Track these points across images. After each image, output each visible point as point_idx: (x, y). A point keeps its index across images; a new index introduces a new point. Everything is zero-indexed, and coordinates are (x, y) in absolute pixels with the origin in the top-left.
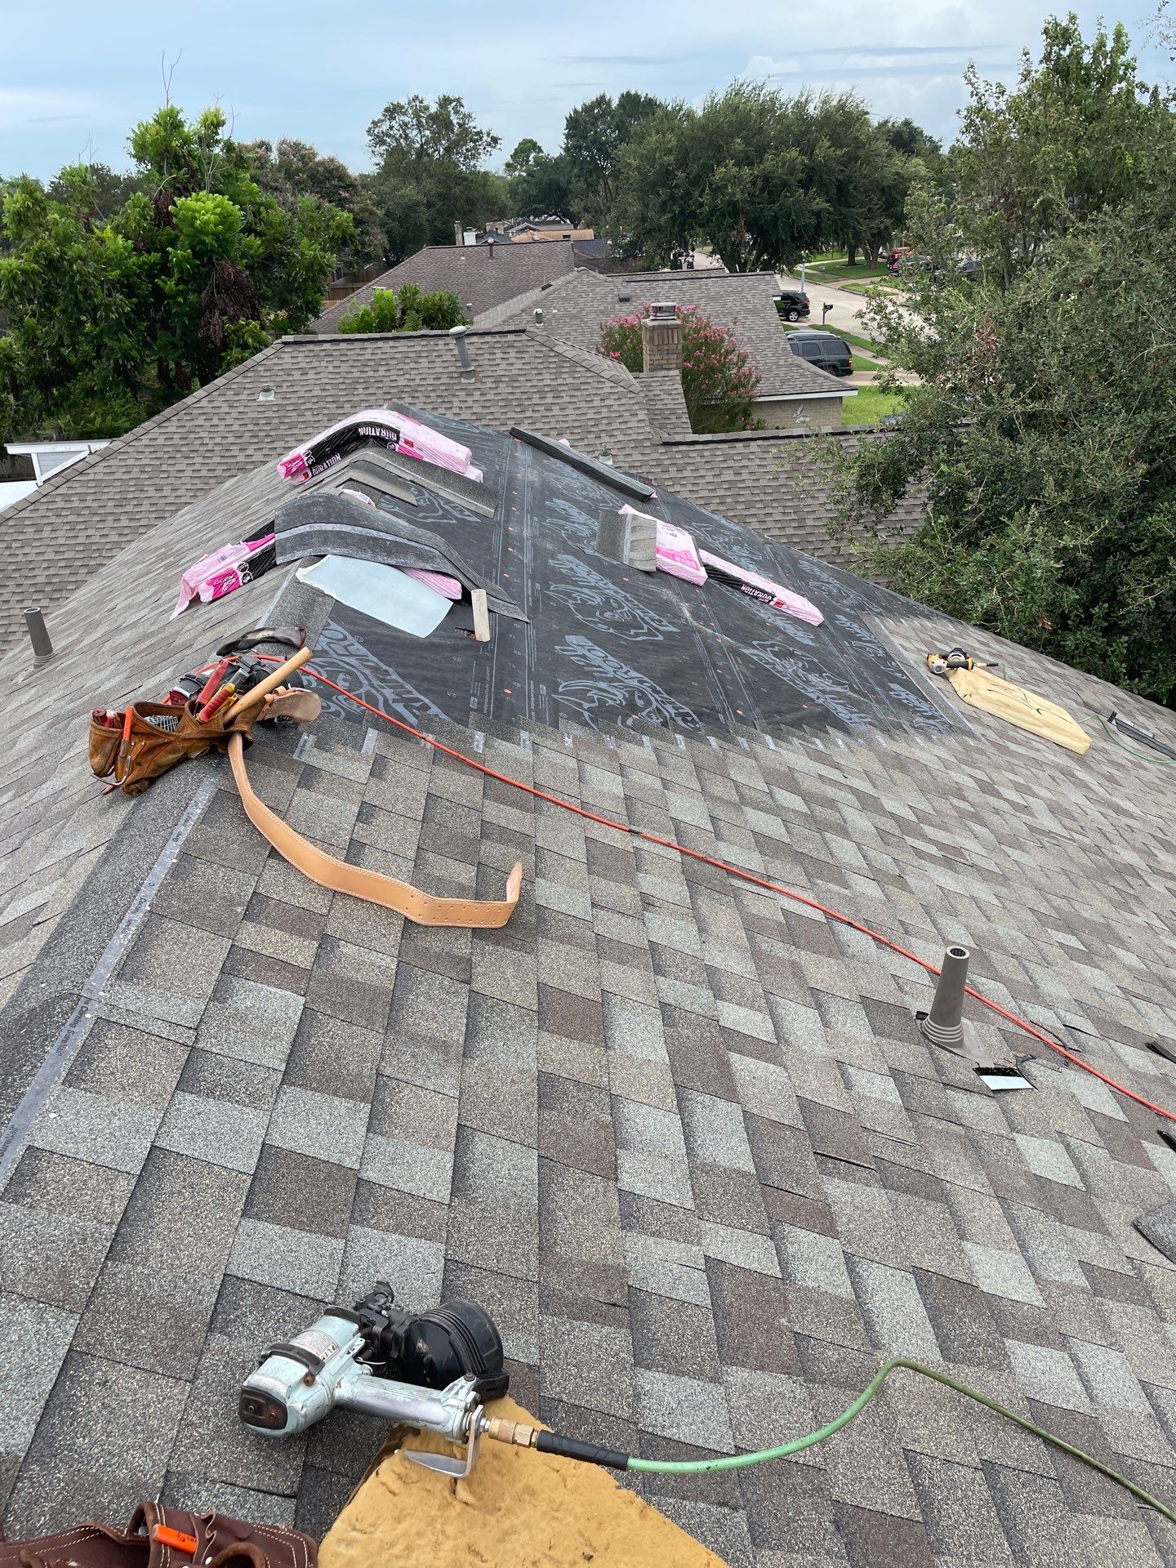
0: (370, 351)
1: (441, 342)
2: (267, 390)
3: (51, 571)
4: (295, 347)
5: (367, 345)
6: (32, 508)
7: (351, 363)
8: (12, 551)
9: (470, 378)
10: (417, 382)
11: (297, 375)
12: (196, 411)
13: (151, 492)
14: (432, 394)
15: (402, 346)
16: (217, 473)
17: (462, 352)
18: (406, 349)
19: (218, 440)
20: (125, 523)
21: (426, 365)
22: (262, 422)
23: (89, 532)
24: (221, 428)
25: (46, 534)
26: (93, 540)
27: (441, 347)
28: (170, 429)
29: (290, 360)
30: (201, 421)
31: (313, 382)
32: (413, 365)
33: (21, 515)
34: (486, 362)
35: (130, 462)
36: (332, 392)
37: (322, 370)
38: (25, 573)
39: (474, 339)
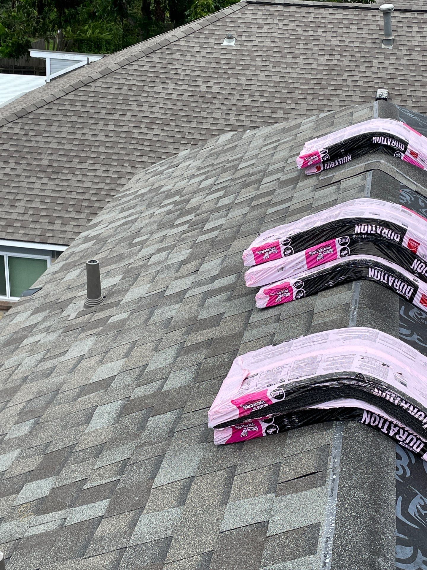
0: (313, 15)
1: (370, 14)
2: (230, 38)
3: (53, 157)
4: (256, 6)
5: (311, 10)
6: (47, 107)
7: (297, 23)
8: (28, 138)
9: (389, 45)
10: (347, 43)
11: (254, 28)
12: (176, 48)
13: (134, 107)
14: (358, 55)
15: (339, 14)
16: (183, 98)
17: (387, 24)
18: (341, 16)
19: (188, 72)
20: (111, 127)
21: (356, 30)
22: (222, 62)
23: (85, 131)
24: (192, 63)
25: (54, 128)
26: (87, 137)
27: (369, 17)
28: (154, 60)
29: (251, 16)
30: (178, 56)
31: (266, 35)
32: (345, 30)
33: (39, 111)
34: (404, 33)
35: (122, 81)
36: (279, 44)
37: (275, 26)
38: (35, 155)
39: (397, 14)
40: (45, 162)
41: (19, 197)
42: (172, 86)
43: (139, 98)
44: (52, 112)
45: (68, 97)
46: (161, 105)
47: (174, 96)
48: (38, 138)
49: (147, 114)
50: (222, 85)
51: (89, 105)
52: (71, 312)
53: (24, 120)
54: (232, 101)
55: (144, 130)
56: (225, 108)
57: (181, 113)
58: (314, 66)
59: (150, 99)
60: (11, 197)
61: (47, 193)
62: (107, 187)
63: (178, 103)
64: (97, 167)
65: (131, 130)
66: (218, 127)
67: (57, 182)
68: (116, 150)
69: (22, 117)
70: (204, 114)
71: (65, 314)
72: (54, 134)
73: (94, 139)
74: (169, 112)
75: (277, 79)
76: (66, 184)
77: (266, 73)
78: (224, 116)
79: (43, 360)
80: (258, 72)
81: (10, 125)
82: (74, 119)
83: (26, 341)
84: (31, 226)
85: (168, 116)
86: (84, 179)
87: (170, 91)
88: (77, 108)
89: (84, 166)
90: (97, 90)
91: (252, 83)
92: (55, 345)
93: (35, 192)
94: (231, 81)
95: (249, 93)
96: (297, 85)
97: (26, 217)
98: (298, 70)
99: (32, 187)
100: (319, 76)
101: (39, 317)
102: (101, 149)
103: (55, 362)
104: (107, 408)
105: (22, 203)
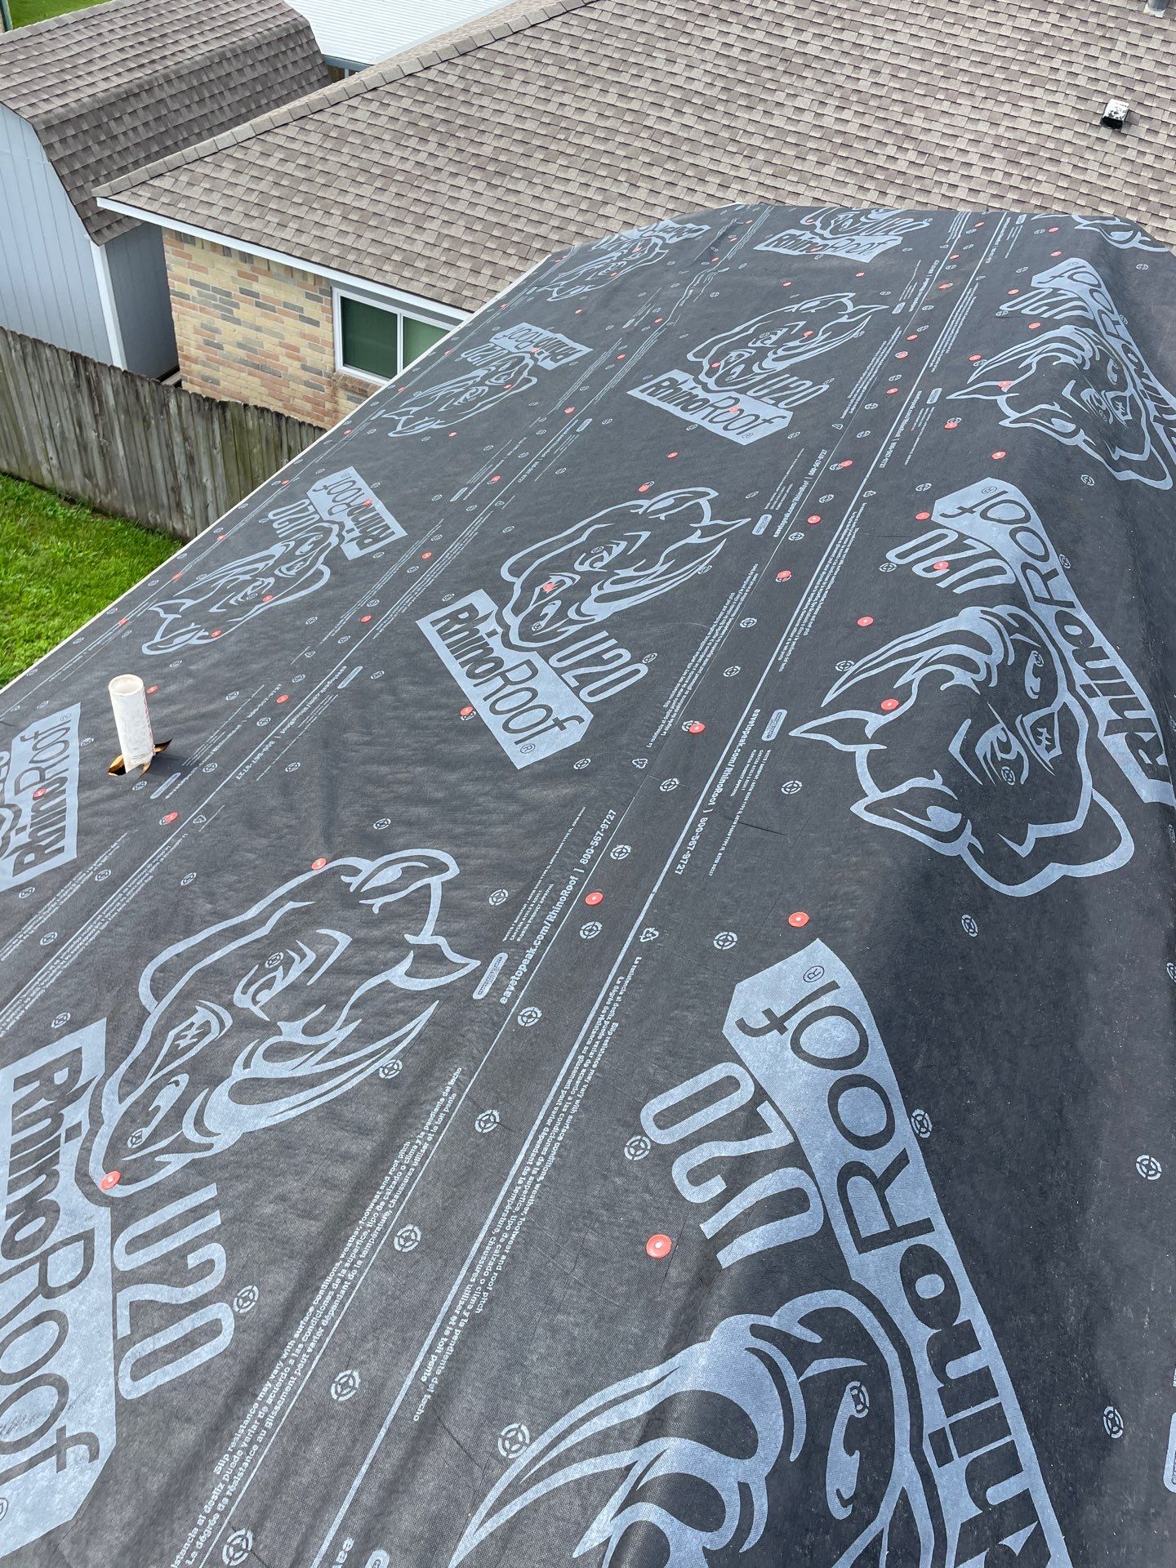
40: (487, 151)
41: (433, 212)
42: (736, 29)
43: (672, 46)
44: (519, 51)
45: (550, 25)
46: (709, 67)
47: (735, 52)
48: (485, 101)
49: (679, 81)
50: (826, 42)
51: (584, 46)
53: (468, 60)
54: (836, 77)
55: (667, 114)
56: (820, 89)
57: (740, 89)
58: (1004, 31)
59: (691, 51)
60: (419, 210)
61: (480, 212)
62: (579, 219)
63: (741, 68)
64: (572, 174)
65: (645, 109)
66: (800, 128)
67: (499, 192)
68: (610, 147)
69: (465, 54)
70: (780, 97)
72: (511, 97)
73: (578, 118)
74: (720, 83)
75: (930, 46)
76: (512, 199)
77: (914, 30)
78: (815, 107)
80: (898, 26)
81: (442, 67)
82: (552, 71)
84: (441, 272)
85: (714, 92)
86: (545, 196)
87: (730, 40)
88: (563, 51)
89: (552, 169)
90: (605, 18)
91: (884, 45)
93: (461, 207)
94: (845, 36)
95: (872, 65)
96: (963, 65)
97: (436, 253)
98: (973, 34)
99: (456, 195)
100: (1009, 53)
102: (586, 141)
105: (434, 225)
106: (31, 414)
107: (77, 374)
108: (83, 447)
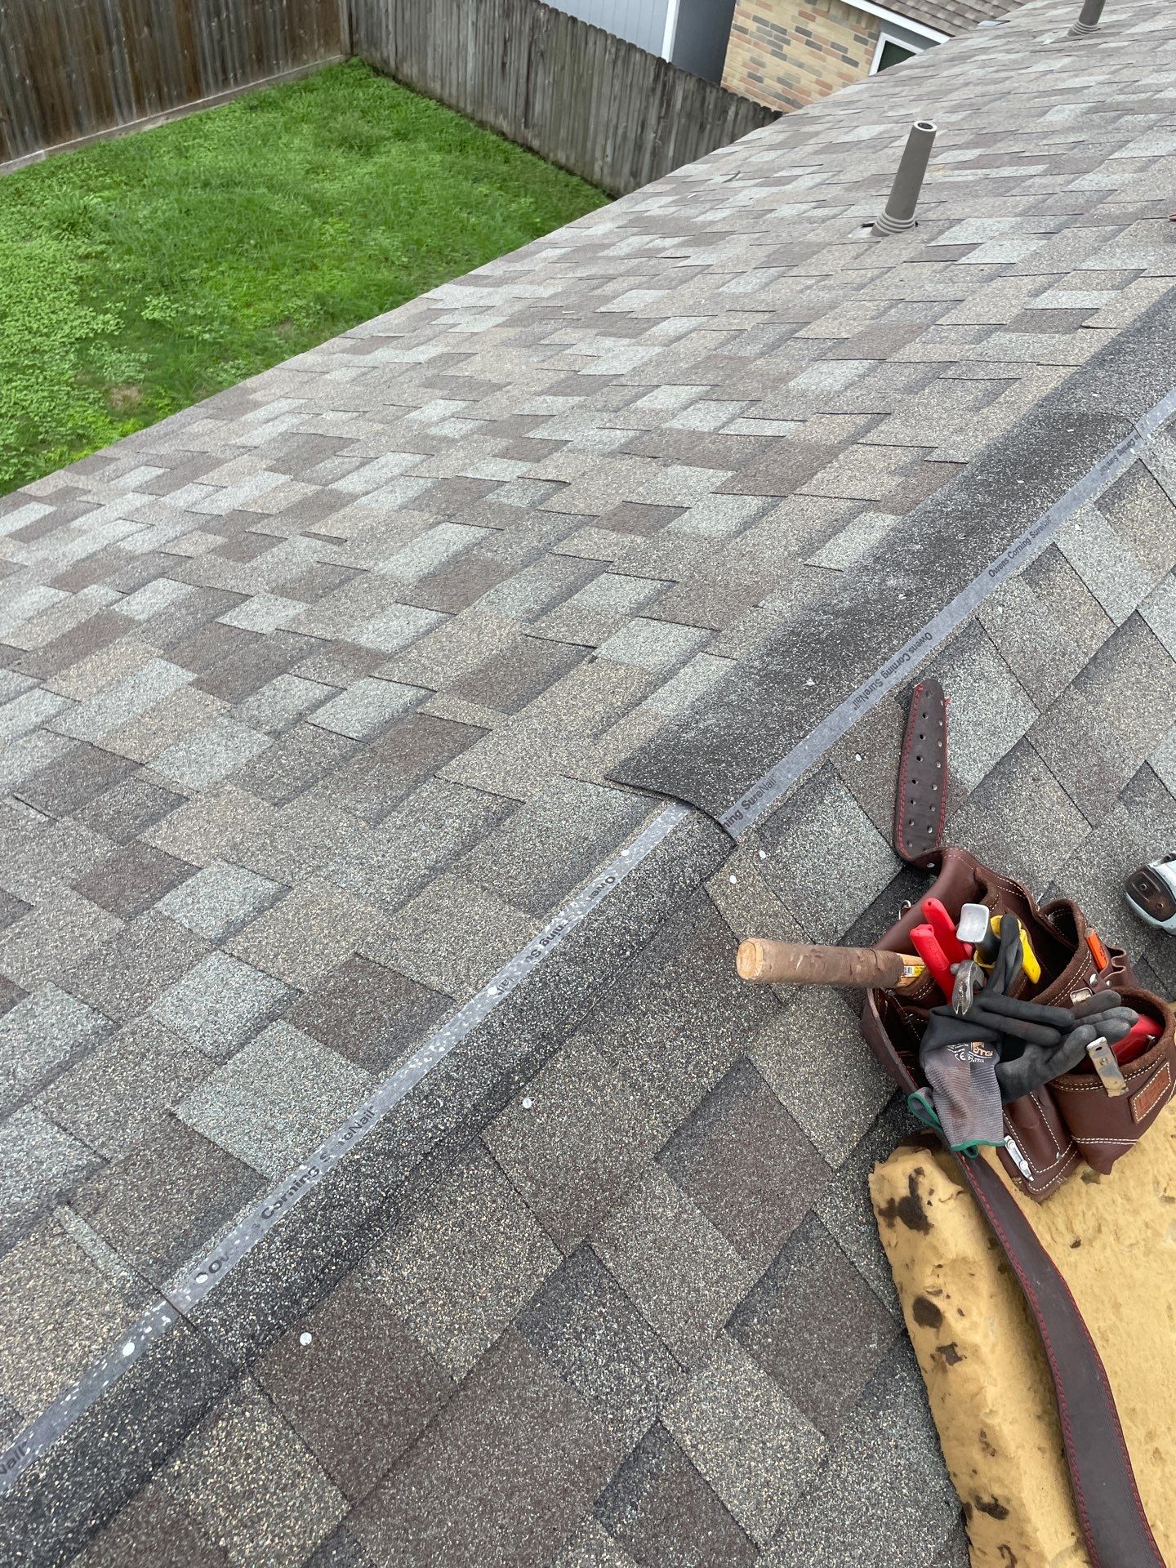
52: (1047, 39)
71: (1038, 39)
79: (997, 71)
83: (976, 58)
92: (1015, 61)
101: (998, 42)
103: (1012, 73)
104: (1072, 107)
106: (603, 113)
107: (656, 78)
108: (639, 146)
